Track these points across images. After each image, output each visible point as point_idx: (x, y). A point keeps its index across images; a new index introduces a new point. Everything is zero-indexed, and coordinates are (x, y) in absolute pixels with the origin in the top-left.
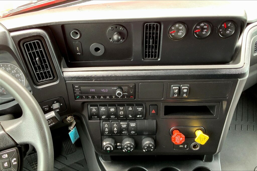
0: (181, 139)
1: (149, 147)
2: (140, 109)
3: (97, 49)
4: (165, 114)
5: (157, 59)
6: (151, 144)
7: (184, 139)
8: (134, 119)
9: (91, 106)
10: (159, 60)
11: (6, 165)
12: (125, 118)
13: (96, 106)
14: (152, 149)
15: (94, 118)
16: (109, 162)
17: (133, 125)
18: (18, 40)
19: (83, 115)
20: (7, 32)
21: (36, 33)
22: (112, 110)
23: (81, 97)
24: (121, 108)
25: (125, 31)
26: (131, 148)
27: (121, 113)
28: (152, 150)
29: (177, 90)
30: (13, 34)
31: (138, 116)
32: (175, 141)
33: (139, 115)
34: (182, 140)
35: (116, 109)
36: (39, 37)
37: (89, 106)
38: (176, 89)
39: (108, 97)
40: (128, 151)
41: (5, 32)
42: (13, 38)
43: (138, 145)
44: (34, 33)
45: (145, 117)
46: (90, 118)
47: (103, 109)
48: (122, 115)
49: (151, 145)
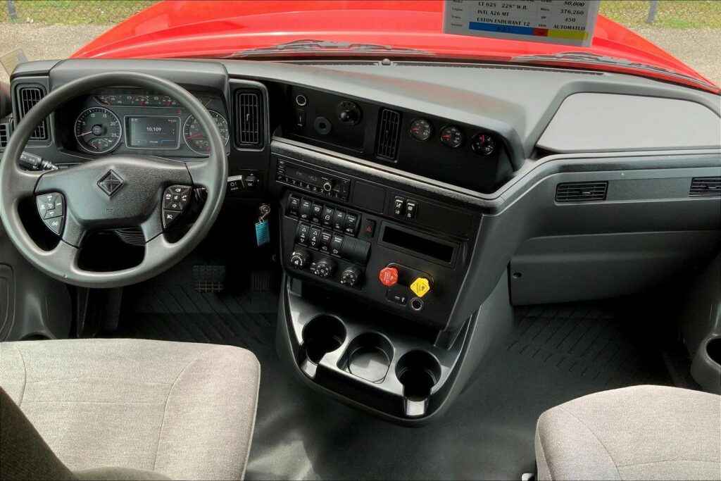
0: (392, 277)
1: (348, 278)
2: (352, 219)
3: (322, 126)
4: (385, 239)
5: (394, 160)
6: (352, 274)
7: (396, 279)
8: (342, 233)
9: (293, 196)
10: (396, 162)
11: (176, 198)
12: (331, 227)
13: (300, 198)
14: (352, 282)
15: (292, 214)
16: (296, 294)
17: (338, 240)
18: (235, 88)
19: (280, 206)
20: (227, 76)
21: (256, 86)
22: (317, 209)
23: (284, 179)
24: (329, 211)
25: (358, 111)
26: (326, 271)
27: (327, 217)
28: (352, 284)
29: (400, 205)
30: (232, 80)
31: (348, 230)
32: (383, 277)
33: (350, 228)
34: (393, 280)
35: (322, 210)
36: (257, 91)
37: (291, 195)
38: (399, 203)
39: (315, 189)
40: (321, 274)
41: (224, 76)
42: (231, 84)
43: (335, 272)
44: (254, 85)
45: (356, 234)
46: (288, 213)
47: (306, 204)
48: (327, 221)
49: (352, 276)
